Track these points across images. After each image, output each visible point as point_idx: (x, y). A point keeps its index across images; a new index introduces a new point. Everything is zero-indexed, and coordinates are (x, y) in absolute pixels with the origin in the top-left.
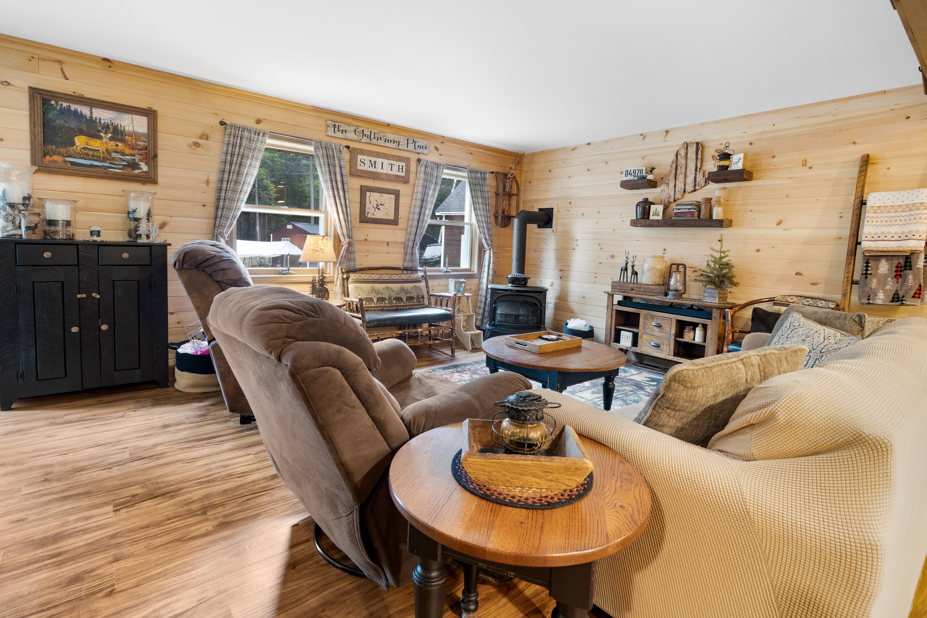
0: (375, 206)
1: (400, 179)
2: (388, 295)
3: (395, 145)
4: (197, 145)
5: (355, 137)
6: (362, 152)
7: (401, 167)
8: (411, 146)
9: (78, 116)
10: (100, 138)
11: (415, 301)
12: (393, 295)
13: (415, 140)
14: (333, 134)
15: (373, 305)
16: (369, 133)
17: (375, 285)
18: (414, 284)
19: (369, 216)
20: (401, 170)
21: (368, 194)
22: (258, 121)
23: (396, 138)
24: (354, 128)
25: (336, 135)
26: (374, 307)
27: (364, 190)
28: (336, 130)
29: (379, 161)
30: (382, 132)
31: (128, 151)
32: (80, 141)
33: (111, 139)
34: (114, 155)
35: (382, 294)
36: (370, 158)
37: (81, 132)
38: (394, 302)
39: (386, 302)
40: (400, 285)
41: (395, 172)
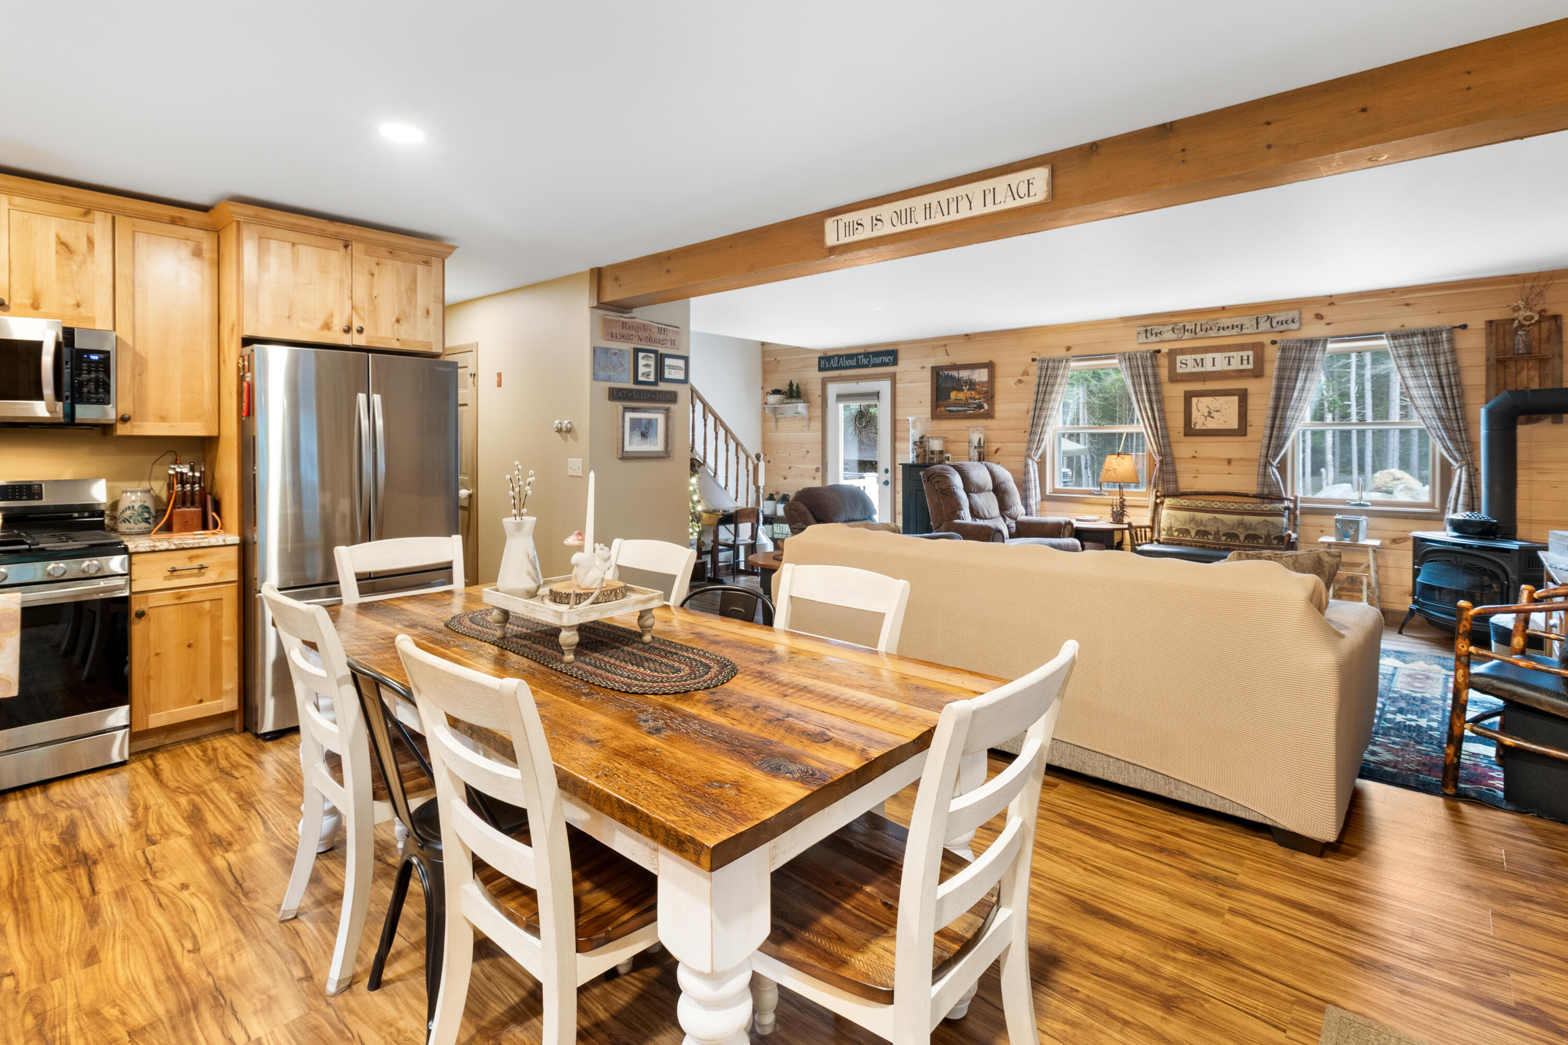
0: (1206, 414)
1: (1245, 374)
2: (1215, 529)
3: (1235, 331)
4: (1020, 381)
5: (1174, 336)
6: (1183, 351)
7: (1245, 358)
8: (1264, 326)
9: (952, 378)
10: (962, 390)
11: (1261, 541)
12: (1223, 530)
13: (1271, 315)
14: (1145, 340)
15: (1188, 538)
16: (1193, 327)
17: (1196, 513)
18: (1264, 518)
19: (1197, 427)
20: (1245, 362)
21: (1194, 400)
22: (1068, 349)
23: (1236, 321)
24: (1171, 327)
25: (1148, 340)
26: (1189, 541)
27: (1188, 397)
28: (1149, 335)
29: (1208, 357)
30: (1214, 320)
31: (977, 396)
32: (953, 395)
33: (969, 390)
34: (970, 401)
35: (1205, 526)
36: (1194, 356)
37: (954, 389)
38: (1224, 538)
39: (1210, 537)
40: (1240, 517)
41: (1236, 365)
